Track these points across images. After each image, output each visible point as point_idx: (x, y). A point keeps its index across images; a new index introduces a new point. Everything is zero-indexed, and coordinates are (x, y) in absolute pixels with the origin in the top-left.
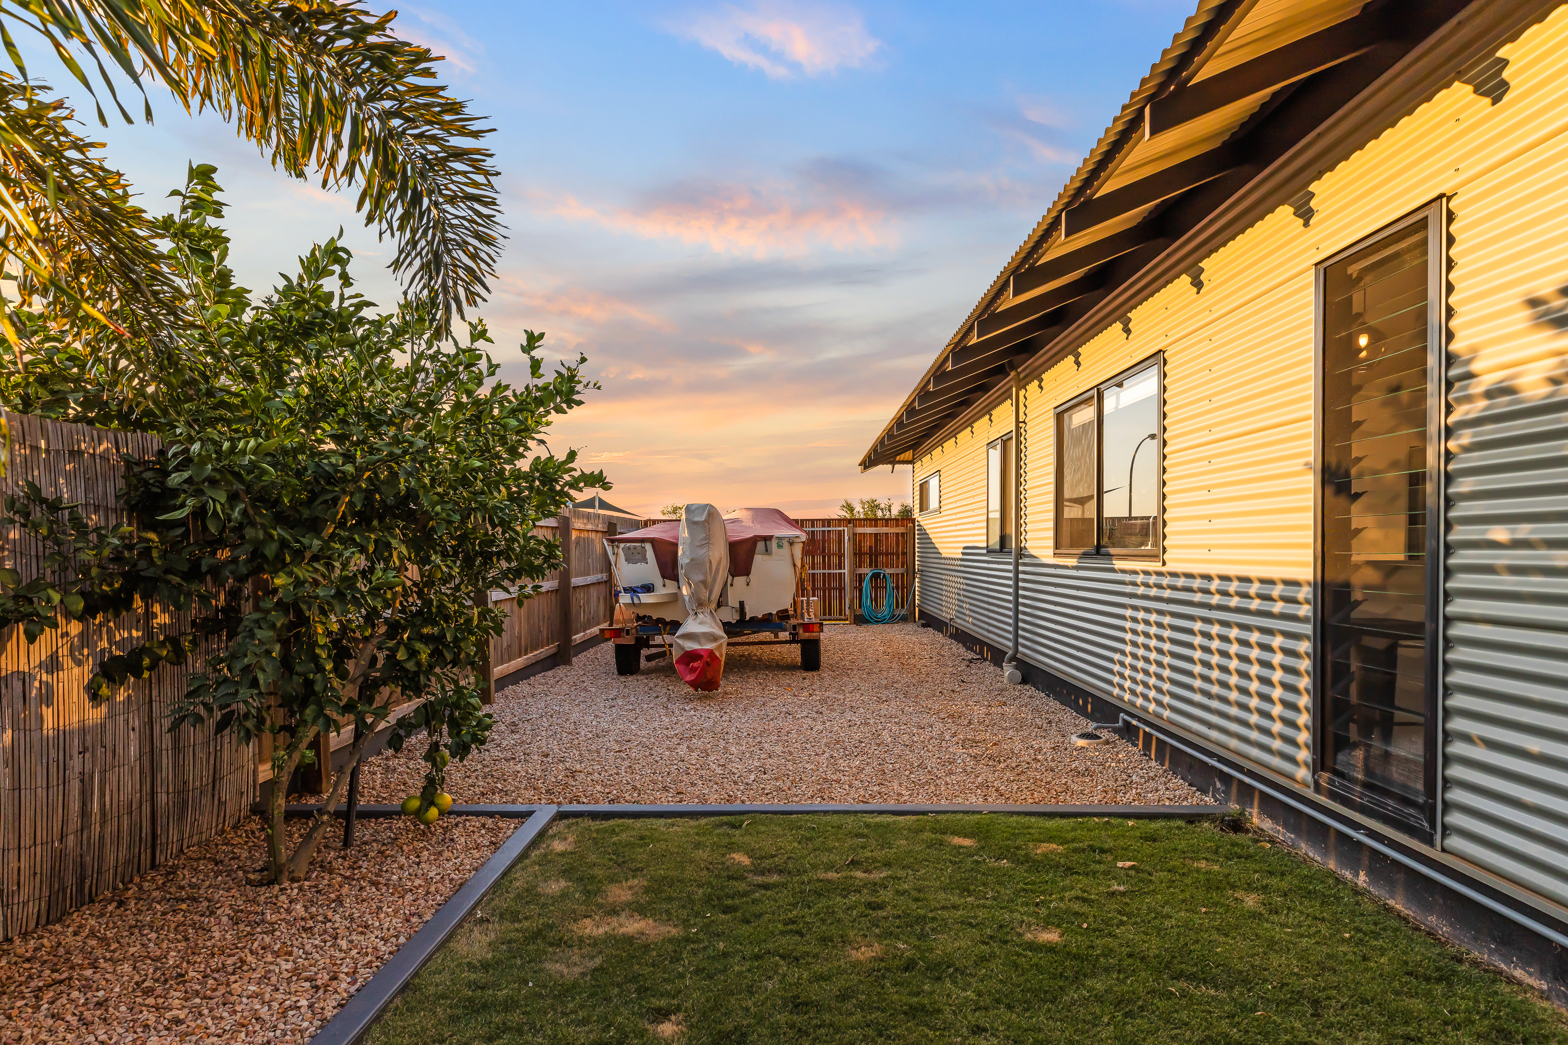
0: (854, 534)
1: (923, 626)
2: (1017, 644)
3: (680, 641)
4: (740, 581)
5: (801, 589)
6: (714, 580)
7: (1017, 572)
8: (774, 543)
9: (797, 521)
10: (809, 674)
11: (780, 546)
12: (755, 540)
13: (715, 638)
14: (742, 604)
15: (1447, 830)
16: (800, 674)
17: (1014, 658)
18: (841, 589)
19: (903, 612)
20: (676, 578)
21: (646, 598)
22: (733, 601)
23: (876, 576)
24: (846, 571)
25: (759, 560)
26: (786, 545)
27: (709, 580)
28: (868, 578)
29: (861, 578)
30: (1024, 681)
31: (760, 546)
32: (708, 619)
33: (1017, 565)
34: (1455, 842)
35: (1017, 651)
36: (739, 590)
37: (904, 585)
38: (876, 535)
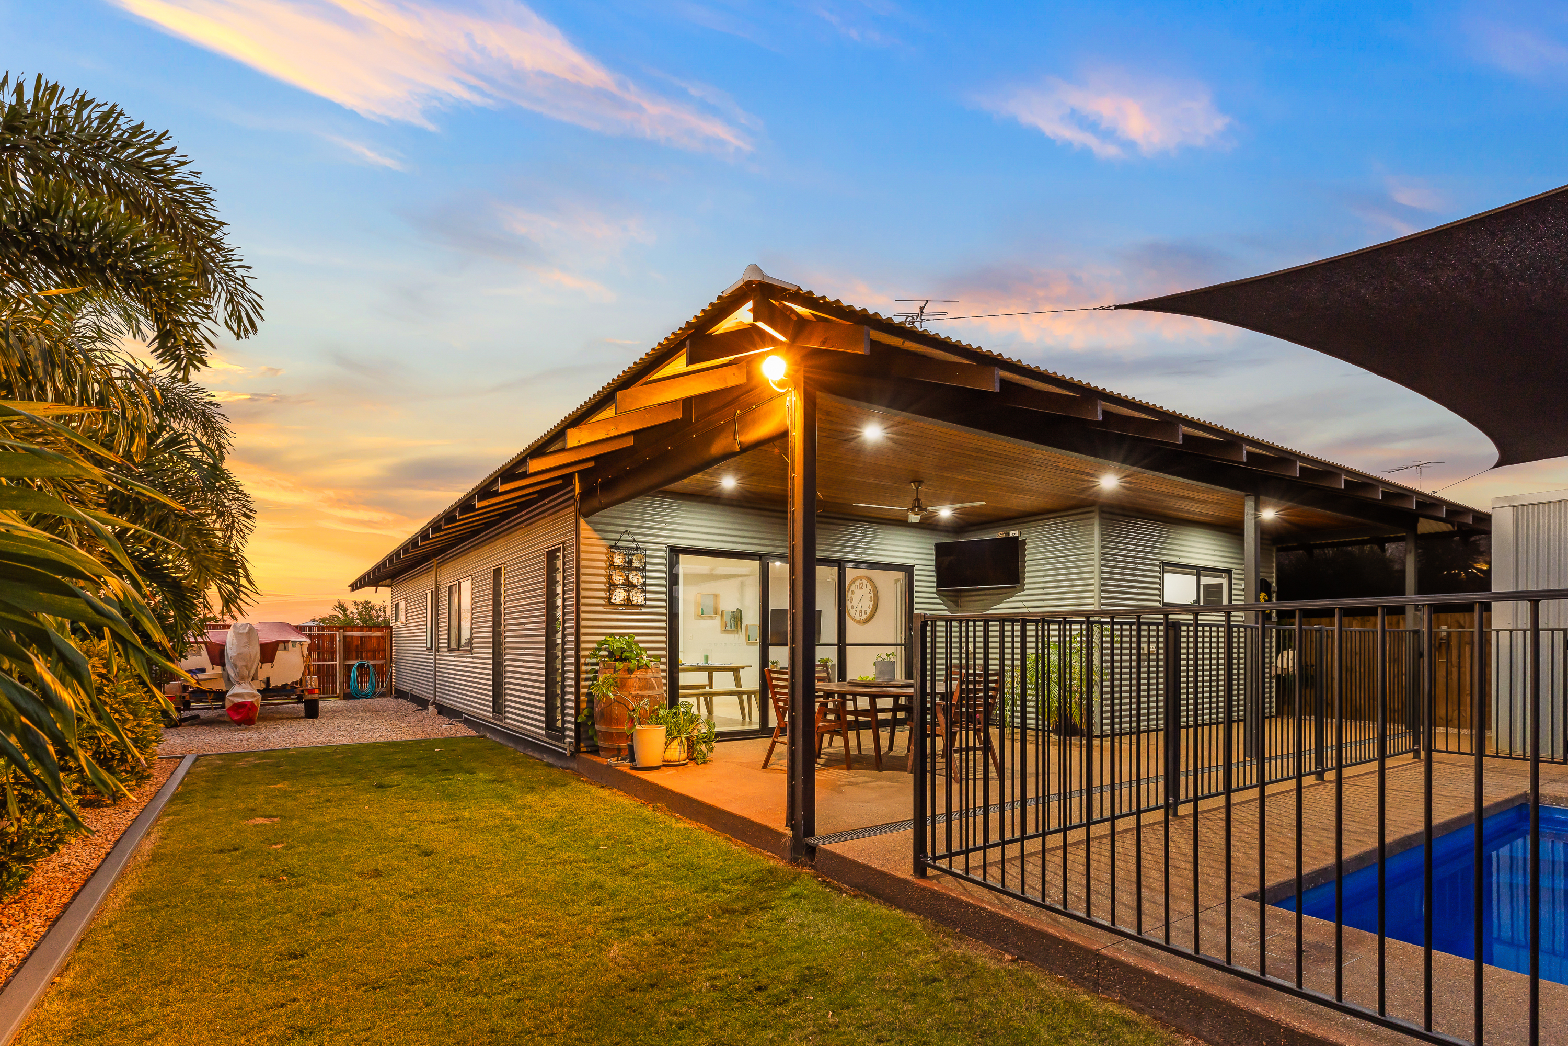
0: (345, 637)
1: (396, 697)
2: (435, 696)
3: (231, 698)
4: (267, 666)
5: (307, 671)
6: (252, 666)
7: (436, 659)
8: (290, 644)
9: (296, 627)
10: (311, 721)
11: (294, 646)
12: (277, 643)
13: (254, 696)
14: (268, 679)
15: (505, 718)
16: (304, 722)
17: (433, 703)
18: (333, 676)
19: (383, 690)
20: (223, 665)
21: (201, 676)
22: (262, 676)
23: (361, 666)
24: (337, 663)
25: (280, 654)
26: (298, 645)
27: (249, 665)
28: (354, 669)
29: (349, 667)
30: (439, 713)
31: (281, 646)
32: (248, 686)
33: (436, 656)
34: (507, 721)
35: (435, 699)
36: (266, 671)
37: (382, 672)
38: (361, 637)
